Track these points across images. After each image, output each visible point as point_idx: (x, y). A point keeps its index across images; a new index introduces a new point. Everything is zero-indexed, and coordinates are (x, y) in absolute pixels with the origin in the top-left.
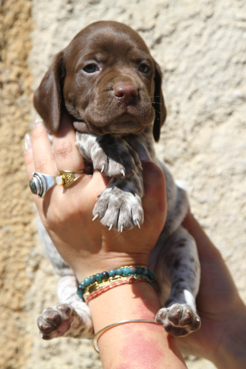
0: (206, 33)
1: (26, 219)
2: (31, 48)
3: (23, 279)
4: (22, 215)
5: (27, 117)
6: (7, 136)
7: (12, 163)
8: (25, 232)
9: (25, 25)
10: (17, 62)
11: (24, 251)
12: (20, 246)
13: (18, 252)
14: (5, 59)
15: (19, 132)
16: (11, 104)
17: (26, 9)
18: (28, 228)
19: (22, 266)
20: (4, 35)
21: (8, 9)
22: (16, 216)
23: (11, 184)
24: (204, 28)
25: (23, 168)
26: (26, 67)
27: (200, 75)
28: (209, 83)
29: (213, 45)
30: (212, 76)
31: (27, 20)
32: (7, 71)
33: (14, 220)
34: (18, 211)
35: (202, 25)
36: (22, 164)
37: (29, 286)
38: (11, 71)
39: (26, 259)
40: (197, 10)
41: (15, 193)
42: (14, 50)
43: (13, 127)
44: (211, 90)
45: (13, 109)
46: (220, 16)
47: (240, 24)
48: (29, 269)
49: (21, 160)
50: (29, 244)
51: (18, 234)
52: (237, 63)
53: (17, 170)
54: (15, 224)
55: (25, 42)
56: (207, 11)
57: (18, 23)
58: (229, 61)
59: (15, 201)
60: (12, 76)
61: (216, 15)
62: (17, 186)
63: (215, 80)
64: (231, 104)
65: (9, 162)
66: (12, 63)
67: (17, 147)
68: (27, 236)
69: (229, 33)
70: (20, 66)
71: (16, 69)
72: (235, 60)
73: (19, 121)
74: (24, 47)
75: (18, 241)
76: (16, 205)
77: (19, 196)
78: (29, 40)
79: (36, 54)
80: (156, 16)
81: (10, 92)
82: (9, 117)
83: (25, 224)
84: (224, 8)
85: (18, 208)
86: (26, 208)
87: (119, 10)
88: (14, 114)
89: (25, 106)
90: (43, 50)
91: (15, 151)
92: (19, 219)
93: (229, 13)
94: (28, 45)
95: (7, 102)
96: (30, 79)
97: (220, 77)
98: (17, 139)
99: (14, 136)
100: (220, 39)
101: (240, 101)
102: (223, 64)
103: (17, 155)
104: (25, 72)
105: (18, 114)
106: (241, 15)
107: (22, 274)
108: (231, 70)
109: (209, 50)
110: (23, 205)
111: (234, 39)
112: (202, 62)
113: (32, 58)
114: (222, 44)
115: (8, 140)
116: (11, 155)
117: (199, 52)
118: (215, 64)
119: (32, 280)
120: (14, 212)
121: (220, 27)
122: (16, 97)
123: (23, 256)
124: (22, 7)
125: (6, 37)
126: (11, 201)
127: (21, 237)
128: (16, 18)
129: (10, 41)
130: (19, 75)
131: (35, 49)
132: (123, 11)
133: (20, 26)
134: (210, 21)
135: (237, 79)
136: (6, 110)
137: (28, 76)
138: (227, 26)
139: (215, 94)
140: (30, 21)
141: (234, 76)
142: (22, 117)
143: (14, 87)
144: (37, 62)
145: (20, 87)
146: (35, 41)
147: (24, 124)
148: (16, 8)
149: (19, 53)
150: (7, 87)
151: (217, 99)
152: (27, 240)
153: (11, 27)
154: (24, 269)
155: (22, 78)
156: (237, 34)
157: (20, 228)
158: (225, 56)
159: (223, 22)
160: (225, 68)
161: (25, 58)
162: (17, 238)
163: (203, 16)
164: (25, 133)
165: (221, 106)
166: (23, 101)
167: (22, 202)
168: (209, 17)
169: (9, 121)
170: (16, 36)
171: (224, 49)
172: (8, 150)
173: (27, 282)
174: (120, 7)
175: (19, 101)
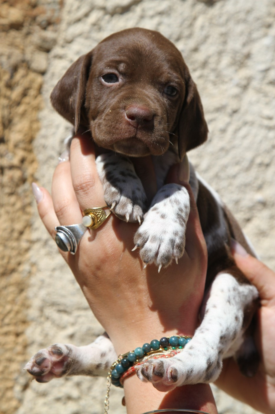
0: (231, 129)
1: (20, 329)
2: (38, 129)
3: (10, 399)
4: (16, 324)
5: (28, 209)
6: (5, 230)
7: (8, 262)
8: (16, 343)
9: (35, 103)
10: (22, 145)
11: (14, 366)
12: (10, 360)
13: (6, 367)
14: (8, 141)
15: (18, 226)
16: (11, 194)
17: (36, 85)
18: (20, 339)
19: (9, 384)
20: (10, 113)
21: (17, 84)
22: (8, 325)
23: (5, 287)
24: (229, 124)
25: (21, 268)
26: (30, 151)
27: (223, 175)
28: (230, 185)
29: (237, 142)
30: (234, 177)
31: (36, 97)
32: (10, 155)
33: (6, 329)
34: (11, 319)
35: (227, 119)
36: (19, 264)
37: (16, 409)
38: (14, 154)
39: (15, 376)
40: (224, 102)
41: (10, 298)
42: (20, 131)
43: (12, 220)
44: (232, 192)
45: (13, 199)
46: (246, 112)
47: (266, 122)
48: (18, 388)
49: (19, 259)
50: (20, 358)
51: (9, 346)
52: (261, 165)
53: (13, 271)
54: (6, 334)
55: (32, 122)
56: (233, 105)
57: (27, 100)
58: (252, 162)
59: (8, 307)
60: (16, 161)
61: (243, 110)
62: (12, 289)
63: (237, 182)
64: (251, 209)
65: (5, 261)
66: (16, 146)
67: (15, 244)
68: (19, 348)
69: (254, 131)
70: (25, 149)
71: (20, 153)
72: (258, 160)
73: (19, 214)
74: (31, 128)
75: (8, 355)
76: (9, 312)
77: (13, 302)
78: (37, 120)
79: (45, 137)
81: (12, 179)
82: (9, 208)
83: (18, 335)
84: (251, 103)
85: (12, 315)
86: (20, 316)
88: (13, 205)
89: (26, 196)
90: (54, 134)
91: (13, 249)
92: (12, 328)
93: (255, 108)
94: (35, 126)
95: (7, 190)
96: (35, 165)
97: (242, 179)
98: (16, 235)
99: (12, 231)
100: (245, 137)
101: (260, 207)
102: (245, 164)
103: (14, 253)
104: (30, 157)
105: (19, 205)
106: (267, 112)
107: (9, 394)
108: (254, 172)
109: (233, 147)
110: (17, 312)
111: (259, 138)
112: (225, 161)
113: (38, 141)
114: (246, 142)
115: (6, 235)
116: (8, 252)
117: (222, 149)
118: (237, 163)
119: (21, 401)
120: (7, 321)
121: (245, 123)
122: (17, 185)
123: (11, 373)
124: (32, 81)
125: (12, 115)
126: (4, 307)
127: (12, 349)
128: (24, 94)
129: (16, 120)
130: (23, 161)
131: (43, 132)
133: (29, 104)
134: (236, 116)
135: (259, 182)
136: (6, 200)
137: (33, 161)
138: (252, 123)
139: (235, 197)
140: (39, 99)
141: (256, 178)
142: (23, 209)
143: (17, 174)
144: (44, 147)
145: (23, 174)
146: (44, 123)
147: (25, 217)
148: (25, 83)
149: (25, 135)
150: (8, 174)
151: (237, 202)
152: (18, 354)
153: (18, 104)
154: (11, 388)
155: (26, 164)
156: (263, 132)
157: (11, 338)
158: (249, 155)
159: (249, 118)
160: (248, 169)
161: (31, 141)
162: (7, 350)
163: (229, 110)
164: (25, 227)
165: (241, 211)
166: (25, 191)
167: (16, 308)
168: (235, 112)
169: (8, 212)
170: (23, 115)
171: (248, 148)
172: (5, 246)
173: (14, 403)
175: (20, 190)
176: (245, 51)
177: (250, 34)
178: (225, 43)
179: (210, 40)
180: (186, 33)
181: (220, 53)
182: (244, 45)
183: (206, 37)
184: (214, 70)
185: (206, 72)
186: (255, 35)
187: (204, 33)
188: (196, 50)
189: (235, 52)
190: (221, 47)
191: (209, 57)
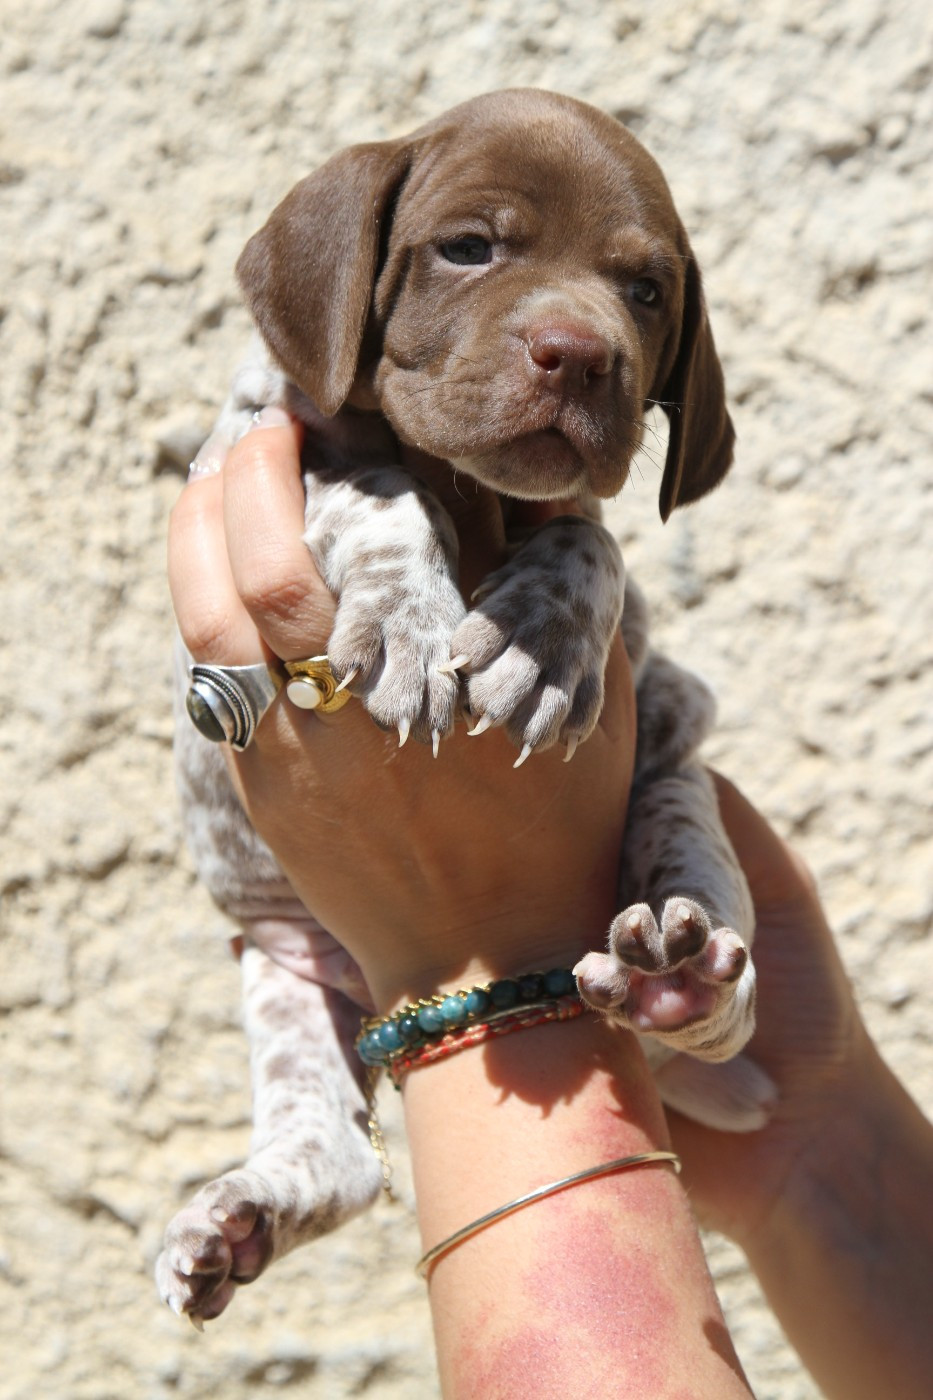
80: (210, 237)
87: (85, 210)
132: (101, 214)
174: (89, 200)
176: (413, 67)
177: (425, 18)
178: (346, 45)
179: (298, 41)
180: (220, 20)
181: (332, 77)
182: (408, 50)
183: (288, 31)
184: (313, 128)
185: (288, 135)
186: (441, 20)
187: (279, 18)
188: (254, 69)
189: (381, 74)
190: (335, 61)
191: (295, 90)
